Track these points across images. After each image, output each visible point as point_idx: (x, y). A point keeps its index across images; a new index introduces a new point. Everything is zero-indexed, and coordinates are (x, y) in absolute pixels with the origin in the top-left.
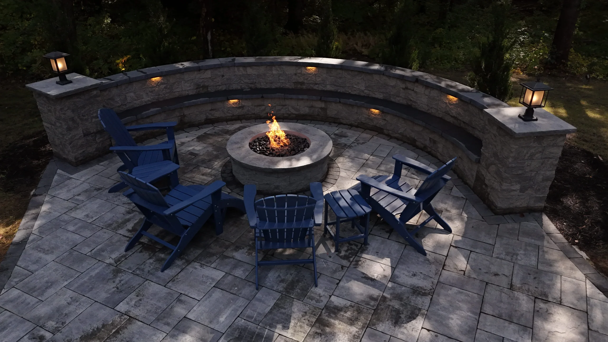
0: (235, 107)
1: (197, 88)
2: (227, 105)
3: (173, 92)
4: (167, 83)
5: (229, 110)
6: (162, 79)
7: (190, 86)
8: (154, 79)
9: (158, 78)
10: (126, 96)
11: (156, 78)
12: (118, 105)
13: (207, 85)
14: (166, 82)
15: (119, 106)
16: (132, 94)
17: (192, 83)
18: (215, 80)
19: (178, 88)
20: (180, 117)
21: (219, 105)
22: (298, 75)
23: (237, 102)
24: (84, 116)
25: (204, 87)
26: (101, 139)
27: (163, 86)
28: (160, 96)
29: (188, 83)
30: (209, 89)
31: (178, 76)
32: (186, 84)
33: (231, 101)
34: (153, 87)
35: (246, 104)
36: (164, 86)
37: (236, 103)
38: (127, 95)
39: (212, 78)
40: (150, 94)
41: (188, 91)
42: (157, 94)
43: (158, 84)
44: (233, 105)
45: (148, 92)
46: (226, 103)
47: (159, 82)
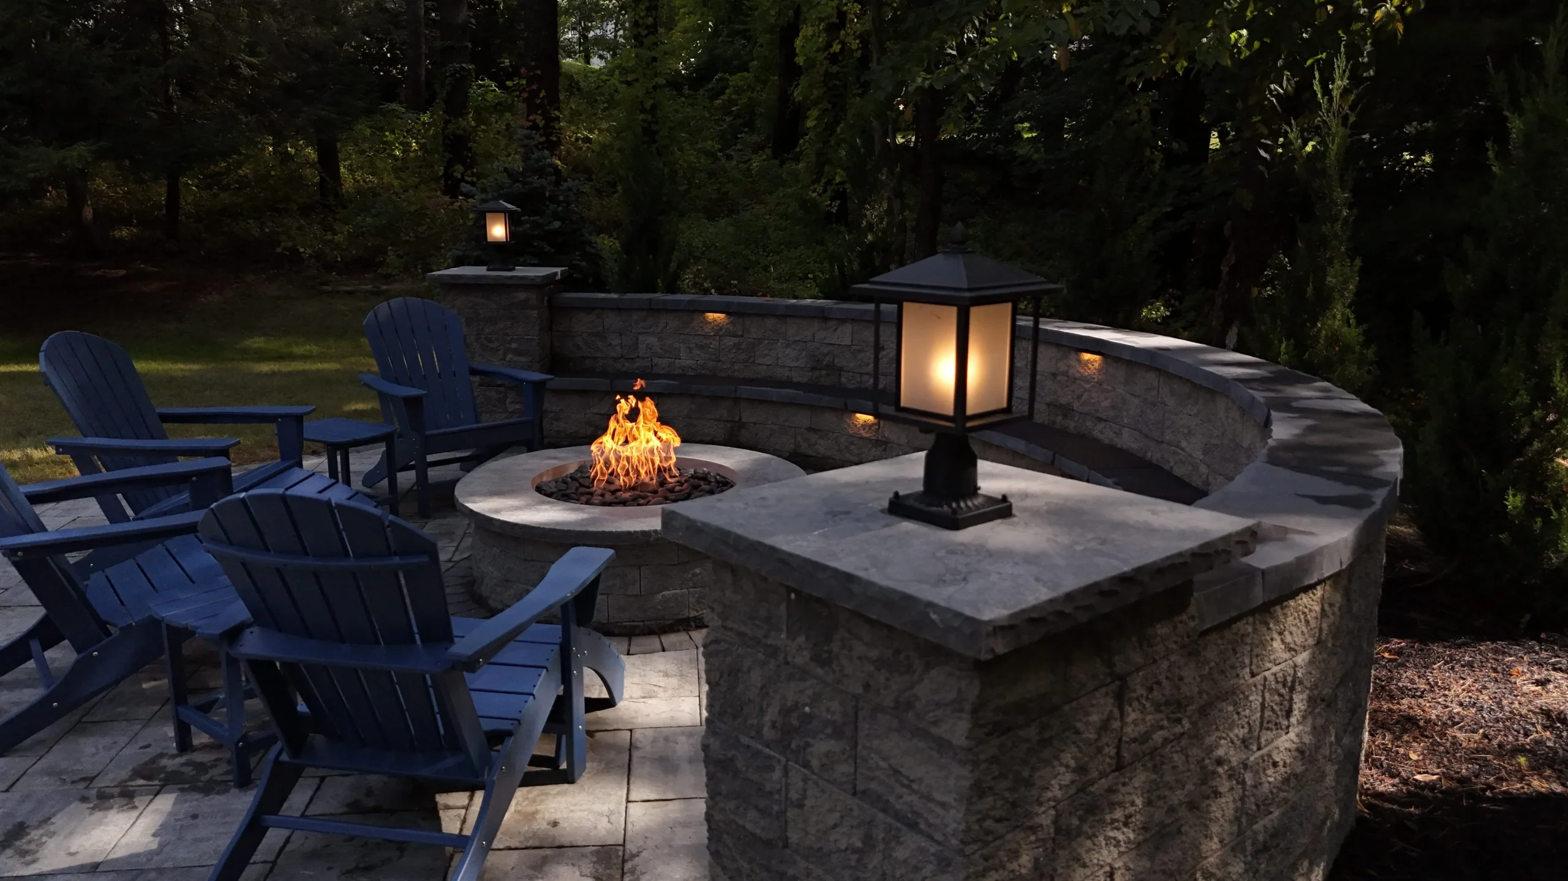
0: (867, 439)
1: (813, 369)
2: (849, 425)
3: (754, 362)
4: (742, 336)
5: (852, 443)
6: (732, 323)
7: (797, 359)
8: (711, 316)
9: (722, 316)
10: (637, 339)
11: (716, 315)
12: (615, 355)
13: (839, 365)
14: (740, 333)
15: (615, 359)
16: (653, 340)
17: (804, 353)
18: (860, 356)
19: (767, 355)
20: (729, 425)
21: (828, 420)
22: (1059, 378)
23: (873, 424)
24: (490, 341)
25: (831, 368)
26: (518, 406)
27: (730, 341)
28: (719, 364)
29: (794, 349)
30: (843, 380)
31: (770, 322)
32: (788, 351)
33: (858, 415)
34: (706, 336)
35: (893, 437)
36: (736, 340)
37: (871, 426)
38: (641, 338)
39: (853, 347)
40: (696, 352)
41: (790, 371)
42: (713, 357)
43: (718, 328)
44: (862, 432)
45: (692, 346)
46: (847, 420)
47: (721, 329)
